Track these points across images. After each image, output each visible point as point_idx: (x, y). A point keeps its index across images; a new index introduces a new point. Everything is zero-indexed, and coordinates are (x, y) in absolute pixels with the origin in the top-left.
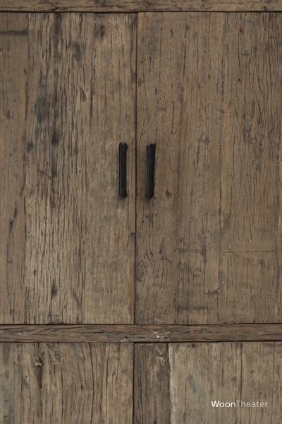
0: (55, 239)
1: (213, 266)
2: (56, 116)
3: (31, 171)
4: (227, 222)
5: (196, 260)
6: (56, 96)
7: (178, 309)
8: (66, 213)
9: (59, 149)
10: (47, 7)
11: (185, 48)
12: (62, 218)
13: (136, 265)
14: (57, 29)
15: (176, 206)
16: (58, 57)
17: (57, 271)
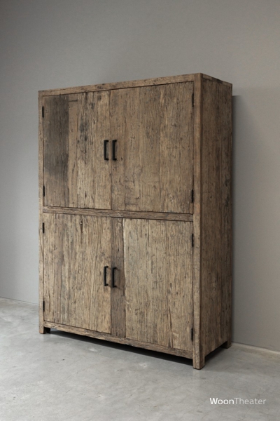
1: (137, 187)
2: (86, 130)
3: (79, 151)
4: (142, 170)
5: (131, 185)
6: (86, 123)
7: (126, 205)
8: (89, 166)
9: (87, 142)
10: (83, 91)
11: (126, 102)
13: (112, 186)
14: (86, 98)
15: (125, 164)
16: (87, 108)
17: (87, 188)
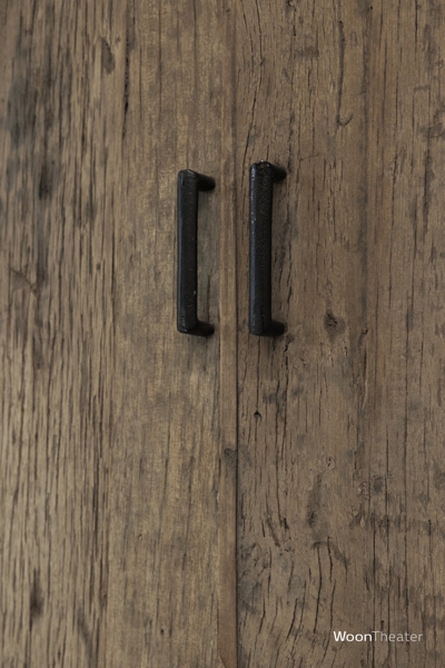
8: (66, 381)
17: (44, 547)
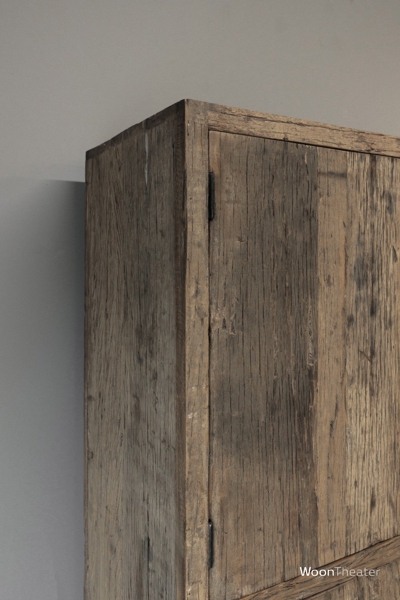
0: (374, 436)
2: (373, 282)
3: (352, 351)
6: (373, 257)
9: (377, 321)
10: (364, 148)
12: (380, 406)
14: (372, 174)
16: (374, 208)
